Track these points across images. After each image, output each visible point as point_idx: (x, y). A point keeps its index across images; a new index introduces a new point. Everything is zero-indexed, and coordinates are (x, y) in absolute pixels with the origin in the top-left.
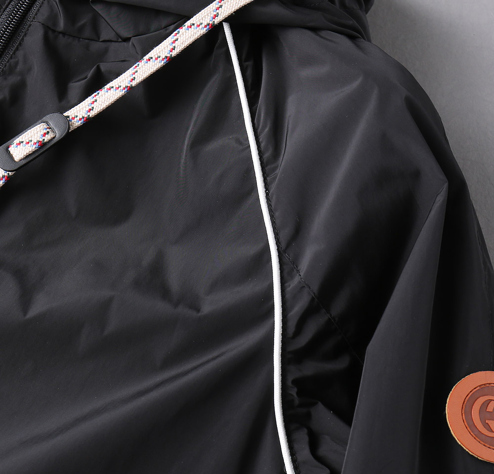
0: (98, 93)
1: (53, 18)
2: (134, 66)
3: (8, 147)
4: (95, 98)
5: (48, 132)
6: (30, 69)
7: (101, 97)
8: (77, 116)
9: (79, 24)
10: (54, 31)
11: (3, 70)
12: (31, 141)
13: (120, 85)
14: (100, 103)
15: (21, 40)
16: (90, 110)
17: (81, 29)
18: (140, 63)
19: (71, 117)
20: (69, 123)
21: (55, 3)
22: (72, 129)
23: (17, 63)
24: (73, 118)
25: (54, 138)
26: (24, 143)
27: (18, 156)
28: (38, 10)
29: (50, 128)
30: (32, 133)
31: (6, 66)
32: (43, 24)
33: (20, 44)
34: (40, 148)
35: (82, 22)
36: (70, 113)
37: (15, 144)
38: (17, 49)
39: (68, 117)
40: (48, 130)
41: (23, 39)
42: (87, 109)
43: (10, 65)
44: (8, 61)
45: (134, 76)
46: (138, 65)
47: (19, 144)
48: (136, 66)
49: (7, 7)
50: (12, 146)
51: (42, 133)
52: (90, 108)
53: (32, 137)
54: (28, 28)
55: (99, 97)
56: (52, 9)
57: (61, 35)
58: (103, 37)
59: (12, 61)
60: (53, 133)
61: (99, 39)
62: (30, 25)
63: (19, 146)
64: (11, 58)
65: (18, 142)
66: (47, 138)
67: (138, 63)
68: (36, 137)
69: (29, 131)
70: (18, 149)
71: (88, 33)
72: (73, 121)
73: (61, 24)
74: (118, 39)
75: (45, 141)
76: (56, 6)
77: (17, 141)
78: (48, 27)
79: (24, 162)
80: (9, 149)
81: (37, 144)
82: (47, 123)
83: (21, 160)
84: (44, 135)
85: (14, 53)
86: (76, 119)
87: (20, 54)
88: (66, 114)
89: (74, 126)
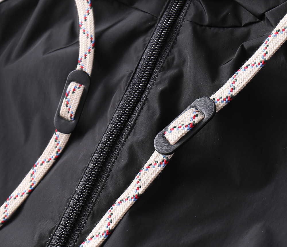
0: (238, 73)
1: (199, 15)
2: (265, 42)
3: (164, 134)
4: (235, 79)
5: (197, 115)
6: (184, 62)
7: (240, 76)
8: (221, 98)
9: (222, 15)
10: (201, 26)
11: (162, 66)
12: (183, 125)
13: (255, 61)
14: (240, 81)
15: (175, 39)
16: (232, 89)
17: (225, 19)
18: (270, 38)
19: (216, 99)
20: (215, 104)
21: (199, 3)
22: (218, 109)
23: (173, 59)
24: (218, 100)
25: (203, 119)
26: (177, 127)
27: (173, 140)
28: (186, 12)
29: (199, 112)
30: (183, 118)
31: (164, 62)
32: (191, 22)
33: (175, 43)
34: (191, 130)
35: (225, 13)
36: (215, 96)
37: (169, 130)
38: (172, 47)
39: (214, 99)
40: (197, 113)
41: (176, 38)
42: (230, 89)
43: (168, 61)
44: (166, 58)
45: (266, 50)
46: (269, 39)
47: (173, 129)
48: (267, 41)
49: (161, 17)
50: (167, 132)
51: (192, 116)
52: (232, 87)
53: (183, 121)
54: (180, 28)
55: (239, 77)
56: (197, 8)
57: (208, 28)
58: (244, 22)
59: (169, 57)
60: (202, 115)
61: (241, 24)
62: (181, 26)
63: (173, 131)
64: (168, 55)
65: (172, 128)
66: (197, 120)
67: (268, 38)
68: (187, 120)
69: (180, 116)
70: (173, 133)
71: (231, 21)
72: (218, 102)
73: (207, 19)
74: (256, 20)
75: (195, 122)
76: (201, 5)
77: (171, 126)
78: (195, 23)
79: (179, 144)
80: (165, 135)
81: (189, 126)
82: (195, 107)
83: (176, 143)
84: (194, 117)
85: (170, 51)
86: (220, 100)
87: (175, 51)
88: (211, 98)
89: (220, 106)
